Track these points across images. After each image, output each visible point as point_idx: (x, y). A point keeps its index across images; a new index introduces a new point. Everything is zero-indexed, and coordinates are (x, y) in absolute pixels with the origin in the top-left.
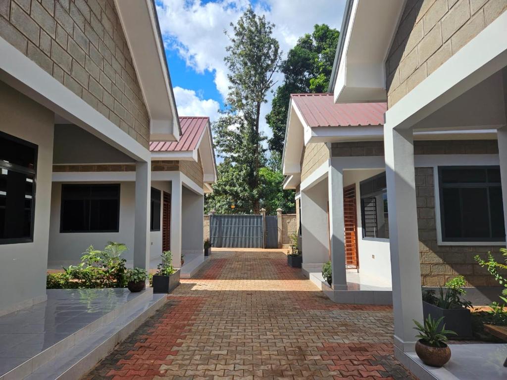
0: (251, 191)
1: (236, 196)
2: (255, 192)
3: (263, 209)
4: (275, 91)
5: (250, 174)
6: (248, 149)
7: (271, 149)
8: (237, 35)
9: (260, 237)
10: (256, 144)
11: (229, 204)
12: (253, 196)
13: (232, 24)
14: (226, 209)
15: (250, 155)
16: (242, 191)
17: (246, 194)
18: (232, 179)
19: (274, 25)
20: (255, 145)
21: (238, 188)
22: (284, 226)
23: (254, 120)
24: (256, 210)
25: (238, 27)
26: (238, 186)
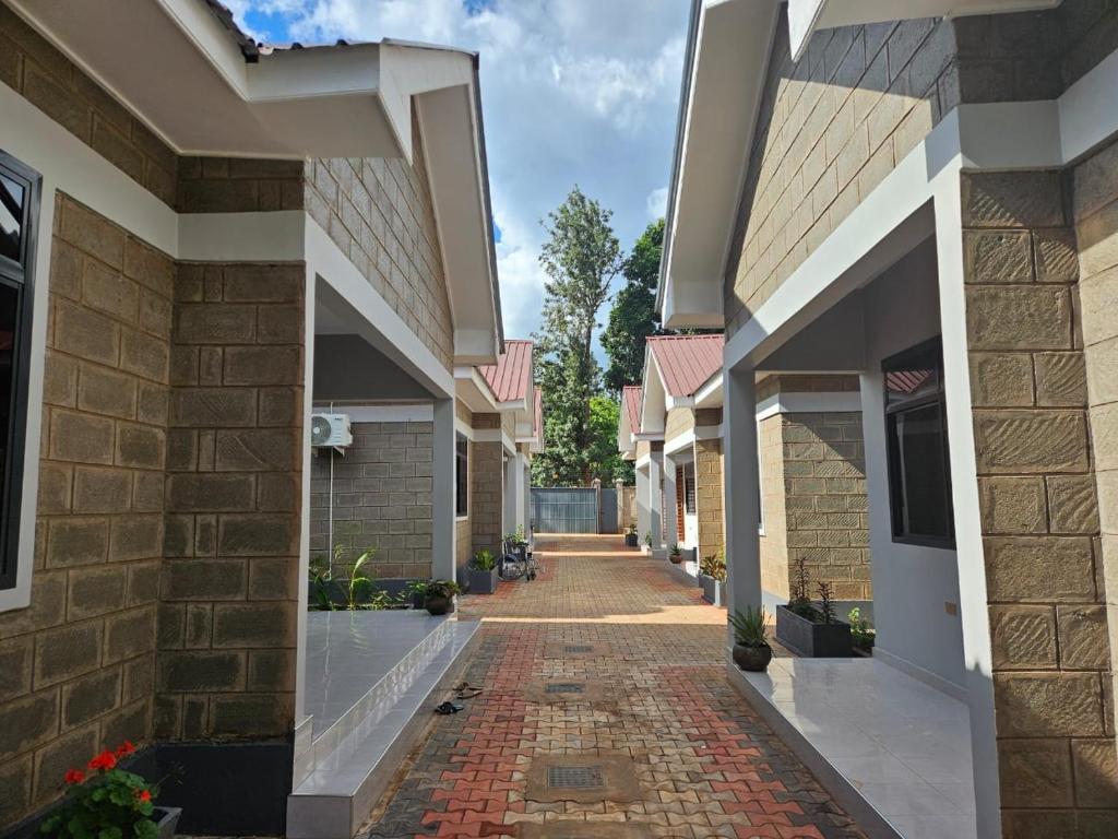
0: (580, 453)
1: (557, 459)
2: (585, 454)
3: (597, 480)
4: (615, 299)
5: (577, 428)
6: (575, 392)
7: (609, 386)
8: (558, 227)
9: (594, 519)
10: (587, 383)
11: (547, 470)
12: (583, 460)
13: (551, 215)
14: (543, 479)
15: (578, 399)
16: (566, 454)
17: (573, 458)
18: (552, 436)
19: (612, 213)
20: (585, 386)
21: (561, 450)
22: (627, 504)
23: (583, 345)
24: (587, 481)
25: (559, 215)
26: (560, 446)
